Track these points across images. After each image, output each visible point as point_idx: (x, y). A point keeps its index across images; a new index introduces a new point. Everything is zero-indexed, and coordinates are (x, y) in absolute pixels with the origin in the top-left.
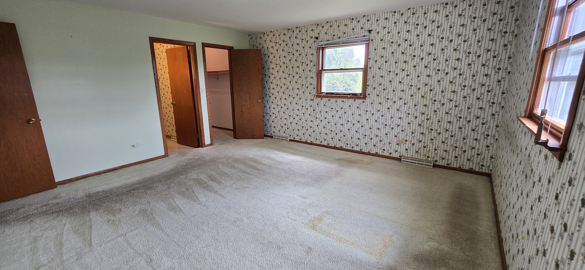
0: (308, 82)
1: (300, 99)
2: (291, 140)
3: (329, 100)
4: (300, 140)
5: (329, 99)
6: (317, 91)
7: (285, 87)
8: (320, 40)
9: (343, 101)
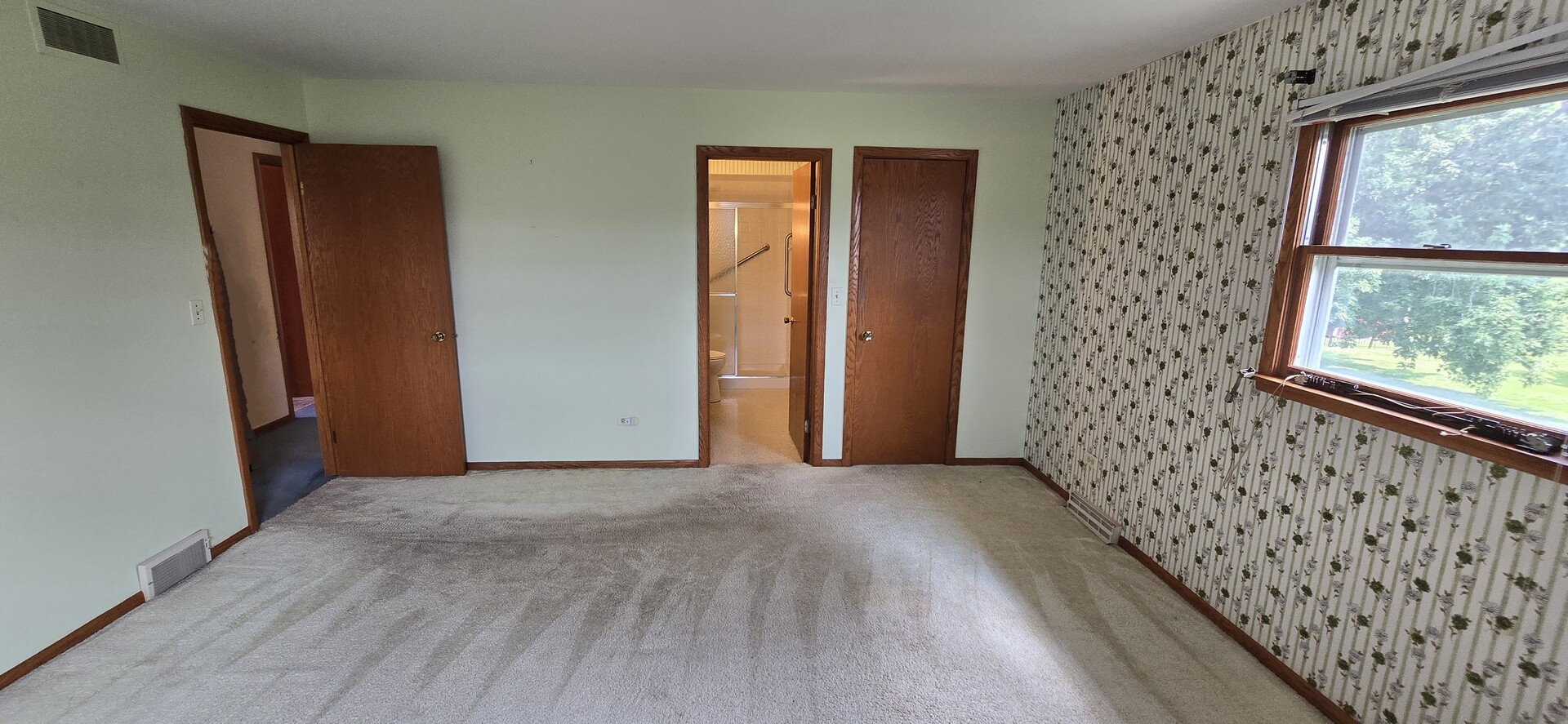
0: (1231, 305)
1: (1185, 375)
2: (1123, 544)
3: (1320, 420)
4: (1155, 560)
5: (1324, 413)
6: (1266, 355)
7: (1135, 312)
8: (1326, 83)
9: (1407, 452)
